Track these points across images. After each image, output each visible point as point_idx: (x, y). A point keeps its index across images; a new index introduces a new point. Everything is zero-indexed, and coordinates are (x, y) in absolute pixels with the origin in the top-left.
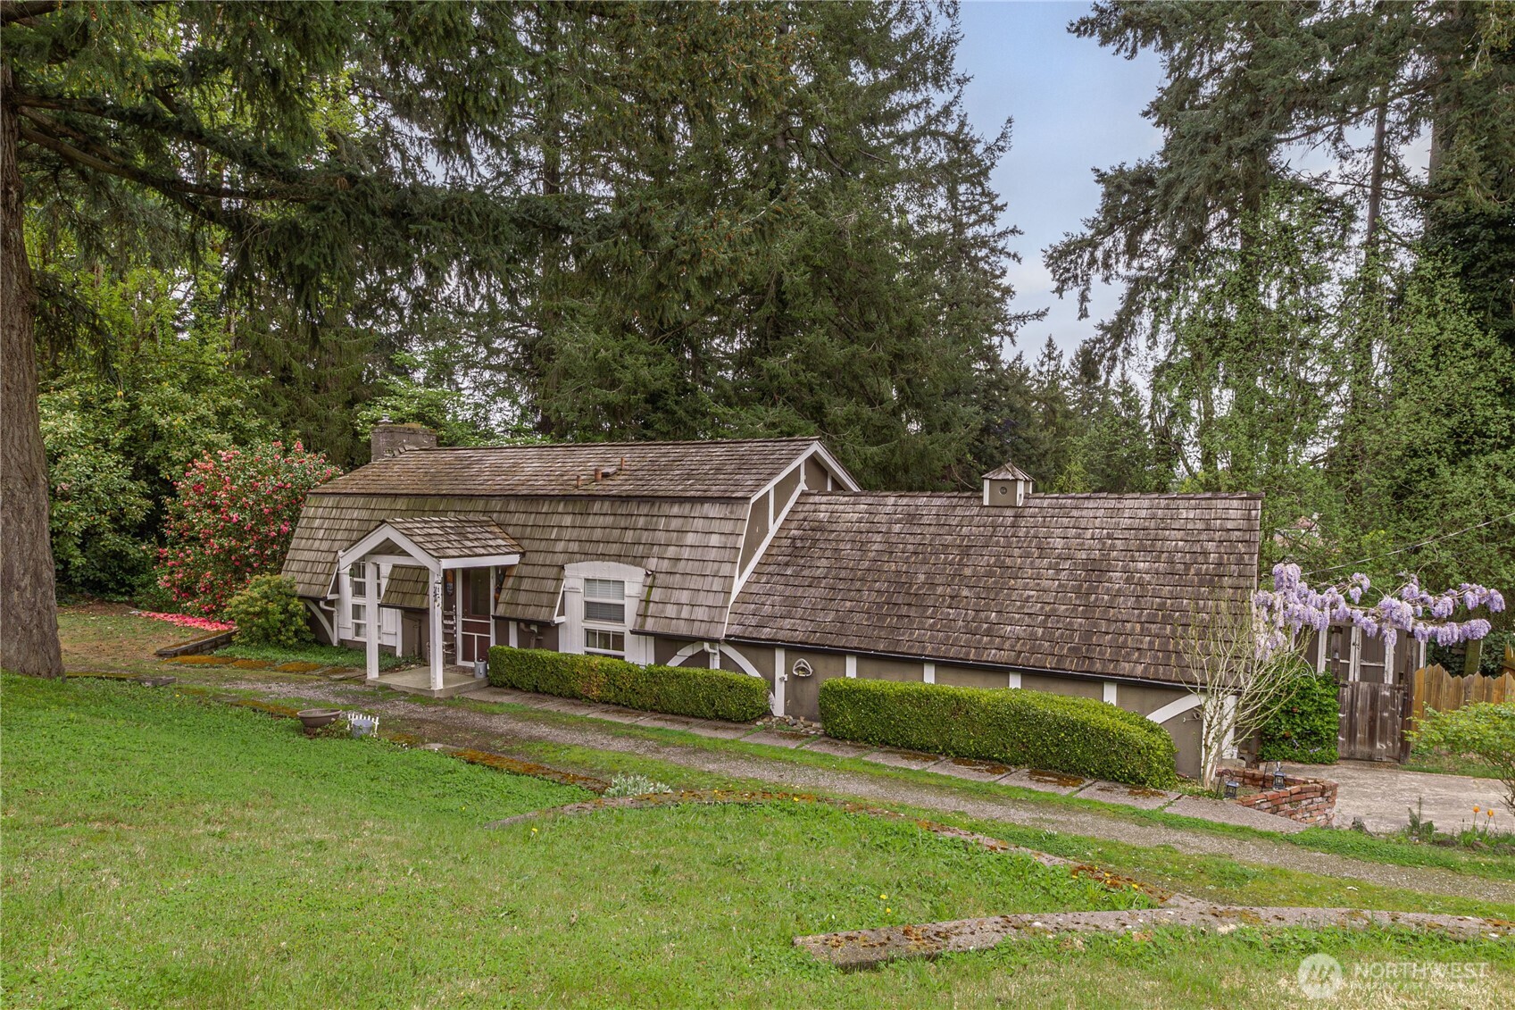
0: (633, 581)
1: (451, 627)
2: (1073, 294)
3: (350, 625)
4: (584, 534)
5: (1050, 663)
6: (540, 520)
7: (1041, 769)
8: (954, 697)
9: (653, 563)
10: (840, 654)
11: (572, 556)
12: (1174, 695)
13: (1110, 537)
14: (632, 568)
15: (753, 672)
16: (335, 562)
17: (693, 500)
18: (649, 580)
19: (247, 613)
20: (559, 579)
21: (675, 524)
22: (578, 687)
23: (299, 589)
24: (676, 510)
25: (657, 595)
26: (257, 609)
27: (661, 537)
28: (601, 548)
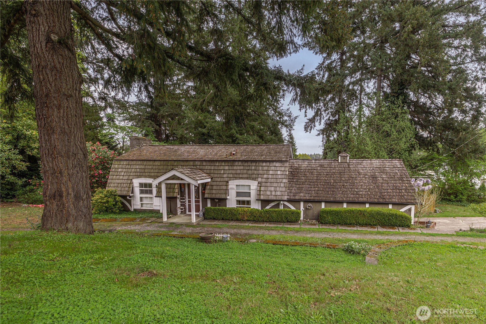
0: (254, 185)
1: (184, 202)
2: (303, 111)
3: (139, 204)
4: (233, 172)
5: (376, 201)
6: (216, 168)
7: (383, 226)
8: (360, 210)
9: (260, 180)
10: (320, 202)
11: (231, 179)
12: (405, 206)
13: (373, 170)
14: (254, 181)
15: (293, 208)
16: (131, 183)
17: (270, 161)
18: (259, 185)
19: (101, 202)
20: (227, 186)
21: (265, 168)
22: (240, 217)
23: (119, 193)
24: (264, 164)
25: (262, 189)
26: (105, 201)
27: (261, 172)
28: (241, 176)
